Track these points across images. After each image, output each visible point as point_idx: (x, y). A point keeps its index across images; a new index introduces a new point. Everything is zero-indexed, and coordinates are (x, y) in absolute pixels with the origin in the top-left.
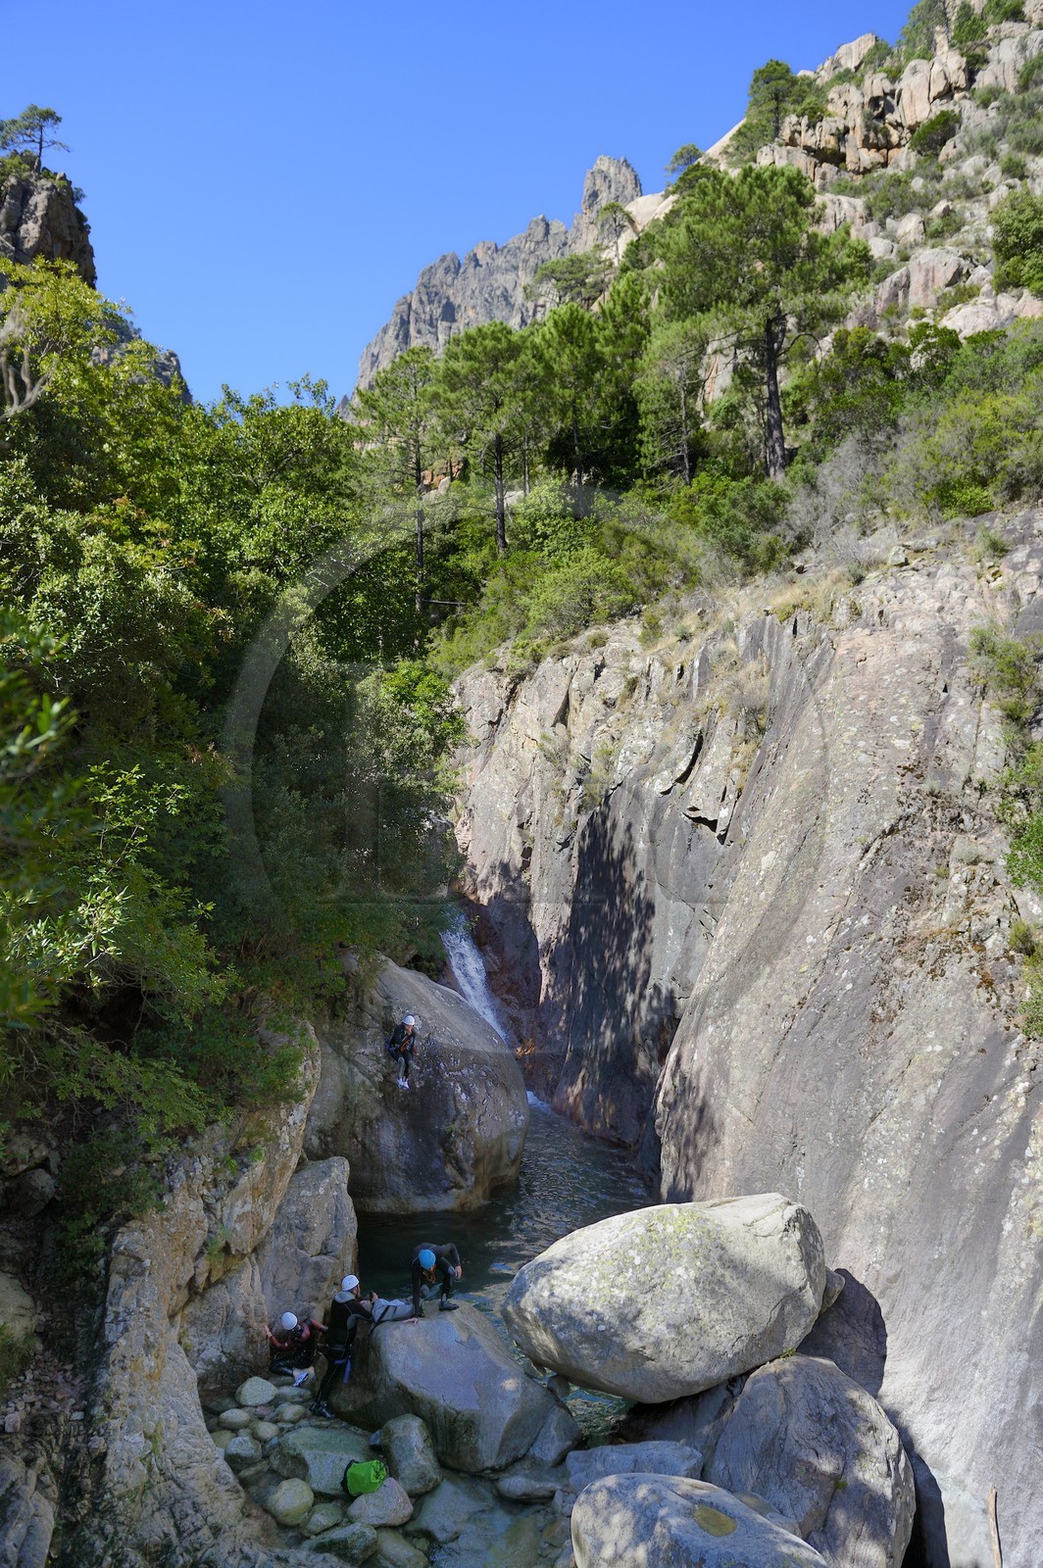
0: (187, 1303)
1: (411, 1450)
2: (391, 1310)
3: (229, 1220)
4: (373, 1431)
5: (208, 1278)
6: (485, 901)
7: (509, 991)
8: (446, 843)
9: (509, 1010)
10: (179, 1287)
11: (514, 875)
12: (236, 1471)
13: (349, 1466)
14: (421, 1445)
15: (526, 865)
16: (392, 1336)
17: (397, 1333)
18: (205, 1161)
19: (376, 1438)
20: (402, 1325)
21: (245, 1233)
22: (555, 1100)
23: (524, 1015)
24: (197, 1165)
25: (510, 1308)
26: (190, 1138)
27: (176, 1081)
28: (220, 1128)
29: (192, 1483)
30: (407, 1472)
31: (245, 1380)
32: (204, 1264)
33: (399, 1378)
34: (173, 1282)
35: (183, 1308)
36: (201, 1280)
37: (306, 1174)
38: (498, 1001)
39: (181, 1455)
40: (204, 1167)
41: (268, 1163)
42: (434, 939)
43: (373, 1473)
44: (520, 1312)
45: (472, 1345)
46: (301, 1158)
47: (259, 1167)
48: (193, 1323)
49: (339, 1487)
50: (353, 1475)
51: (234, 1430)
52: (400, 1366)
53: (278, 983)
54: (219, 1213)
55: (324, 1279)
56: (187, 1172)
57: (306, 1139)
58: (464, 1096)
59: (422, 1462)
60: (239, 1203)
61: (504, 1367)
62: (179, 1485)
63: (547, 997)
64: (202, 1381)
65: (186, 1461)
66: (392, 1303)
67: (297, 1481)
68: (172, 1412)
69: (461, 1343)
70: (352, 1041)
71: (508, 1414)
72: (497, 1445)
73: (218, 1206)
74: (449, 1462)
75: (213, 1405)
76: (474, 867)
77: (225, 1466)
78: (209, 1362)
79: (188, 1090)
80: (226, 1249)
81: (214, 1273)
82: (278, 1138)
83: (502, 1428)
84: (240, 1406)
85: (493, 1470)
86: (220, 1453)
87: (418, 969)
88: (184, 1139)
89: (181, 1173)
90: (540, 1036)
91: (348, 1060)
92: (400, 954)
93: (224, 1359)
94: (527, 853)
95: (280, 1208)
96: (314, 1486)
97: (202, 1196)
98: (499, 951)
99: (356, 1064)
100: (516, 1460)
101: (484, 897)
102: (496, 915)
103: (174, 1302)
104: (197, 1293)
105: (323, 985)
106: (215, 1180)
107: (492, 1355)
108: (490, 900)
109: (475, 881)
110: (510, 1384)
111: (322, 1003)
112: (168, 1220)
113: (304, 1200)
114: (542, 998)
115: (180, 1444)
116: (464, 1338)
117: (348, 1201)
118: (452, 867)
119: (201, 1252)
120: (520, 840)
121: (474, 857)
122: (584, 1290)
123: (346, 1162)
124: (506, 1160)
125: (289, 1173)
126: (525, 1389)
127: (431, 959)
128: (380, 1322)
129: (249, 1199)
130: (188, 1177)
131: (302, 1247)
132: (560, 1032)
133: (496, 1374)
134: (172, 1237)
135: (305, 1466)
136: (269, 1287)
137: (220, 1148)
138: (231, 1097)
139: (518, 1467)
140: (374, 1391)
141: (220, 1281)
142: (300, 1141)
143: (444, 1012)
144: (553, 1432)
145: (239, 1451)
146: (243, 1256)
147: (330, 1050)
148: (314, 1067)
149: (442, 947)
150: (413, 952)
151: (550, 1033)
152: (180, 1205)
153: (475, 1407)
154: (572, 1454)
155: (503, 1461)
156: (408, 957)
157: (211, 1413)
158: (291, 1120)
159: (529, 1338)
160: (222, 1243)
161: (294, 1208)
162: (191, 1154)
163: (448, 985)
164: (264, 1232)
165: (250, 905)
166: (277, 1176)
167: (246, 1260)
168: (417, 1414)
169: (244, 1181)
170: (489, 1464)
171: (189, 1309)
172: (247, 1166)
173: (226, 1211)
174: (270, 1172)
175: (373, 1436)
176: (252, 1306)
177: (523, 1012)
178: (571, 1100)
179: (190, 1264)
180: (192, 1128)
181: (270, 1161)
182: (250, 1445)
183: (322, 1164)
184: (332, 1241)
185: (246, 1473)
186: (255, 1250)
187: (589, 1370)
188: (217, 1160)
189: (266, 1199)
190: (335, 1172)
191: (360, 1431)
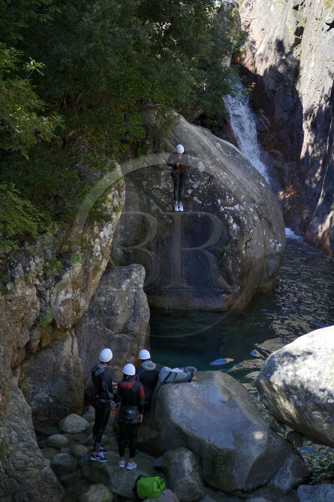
0: (25, 360)
1: (184, 472)
2: (172, 375)
3: (55, 304)
4: (157, 457)
5: (40, 344)
6: (261, 72)
7: (276, 147)
8: (232, 19)
9: (275, 162)
10: (19, 348)
11: (287, 50)
12: (58, 475)
13: (139, 479)
14: (191, 469)
15: (298, 42)
16: (173, 393)
17: (176, 392)
18: (38, 260)
19: (159, 462)
20: (181, 386)
21: (67, 314)
22: (307, 233)
23: (286, 167)
24: (32, 263)
25: (262, 381)
26: (27, 243)
27: (15, 199)
28: (49, 237)
29: (28, 481)
30: (180, 486)
31: (66, 415)
32: (37, 334)
33: (177, 422)
34: (14, 344)
35: (22, 363)
36: (35, 344)
37: (113, 275)
38: (266, 154)
39: (20, 461)
40: (37, 265)
41: (85, 264)
42: (218, 101)
43: (155, 485)
44: (270, 384)
45: (232, 404)
46: (109, 263)
47: (78, 267)
48: (28, 374)
49: (132, 492)
50: (141, 485)
51: (58, 449)
52: (178, 414)
53: (93, 130)
54: (48, 299)
55: (125, 351)
56: (24, 268)
57: (112, 249)
58: (235, 226)
59: (191, 481)
60: (63, 292)
61: (255, 422)
62: (18, 482)
63: (307, 153)
64: (35, 414)
65: (23, 466)
66: (173, 370)
67: (102, 486)
68: (14, 432)
69: (223, 402)
70: (150, 178)
71: (255, 454)
72: (246, 474)
73: (48, 293)
74: (211, 483)
75: (43, 430)
76: (254, 42)
77: (50, 471)
78: (39, 401)
79: (25, 207)
80: (53, 324)
81: (44, 340)
82: (92, 247)
83: (251, 464)
84: (62, 433)
85: (242, 491)
86: (47, 462)
87: (203, 125)
88: (22, 244)
89: (20, 267)
90: (299, 184)
91: (146, 193)
92: (189, 111)
93: (51, 400)
94: (299, 31)
95: (93, 297)
96: (113, 490)
97: (36, 285)
98: (270, 114)
99: (153, 197)
100: (260, 487)
101: (261, 69)
102: (270, 84)
103: (15, 359)
104: (32, 354)
105: (127, 133)
106: (45, 274)
107: (246, 413)
108: (265, 71)
109: (254, 54)
110: (259, 436)
111: (126, 147)
112: (10, 301)
113: (111, 294)
114: (303, 154)
115: (19, 454)
116: (226, 398)
117: (144, 297)
118: (235, 42)
119: (35, 325)
120: (294, 20)
121: (255, 34)
122: (320, 373)
123: (143, 269)
124: (265, 275)
125: (100, 274)
126: (269, 439)
127: (215, 117)
128: (165, 383)
129: (70, 290)
130: (25, 271)
131: (109, 327)
132: (316, 182)
133: (248, 426)
134: (14, 313)
135: (108, 476)
136: (84, 354)
137: (49, 251)
138: (57, 215)
139: (261, 491)
140: (159, 430)
141: (48, 347)
142: (108, 250)
143: (223, 160)
144: (289, 471)
145: (61, 462)
146: (66, 330)
147: (132, 185)
148: (120, 196)
149: (224, 108)
150: (200, 112)
151: (307, 182)
152: (19, 291)
153: (232, 447)
154: (301, 487)
155: (251, 486)
156: (196, 115)
157: (41, 436)
158: (102, 235)
159: (275, 403)
160: (50, 320)
161: (103, 299)
162: (28, 255)
163: (227, 139)
164: (81, 314)
165: (70, 65)
166: (91, 275)
167: (68, 333)
168: (189, 448)
169: (66, 276)
170: (240, 487)
171: (26, 365)
172: (69, 266)
173: (53, 298)
174: (85, 271)
175: (157, 460)
176: (72, 365)
177: (286, 164)
178: (320, 235)
179: (27, 333)
180: (28, 235)
181: (86, 264)
182: (69, 459)
183: (125, 269)
184: (131, 324)
185: (65, 477)
186: (74, 326)
187: (319, 429)
188: (46, 260)
189: (83, 291)
190: (134, 275)
191: (148, 456)
